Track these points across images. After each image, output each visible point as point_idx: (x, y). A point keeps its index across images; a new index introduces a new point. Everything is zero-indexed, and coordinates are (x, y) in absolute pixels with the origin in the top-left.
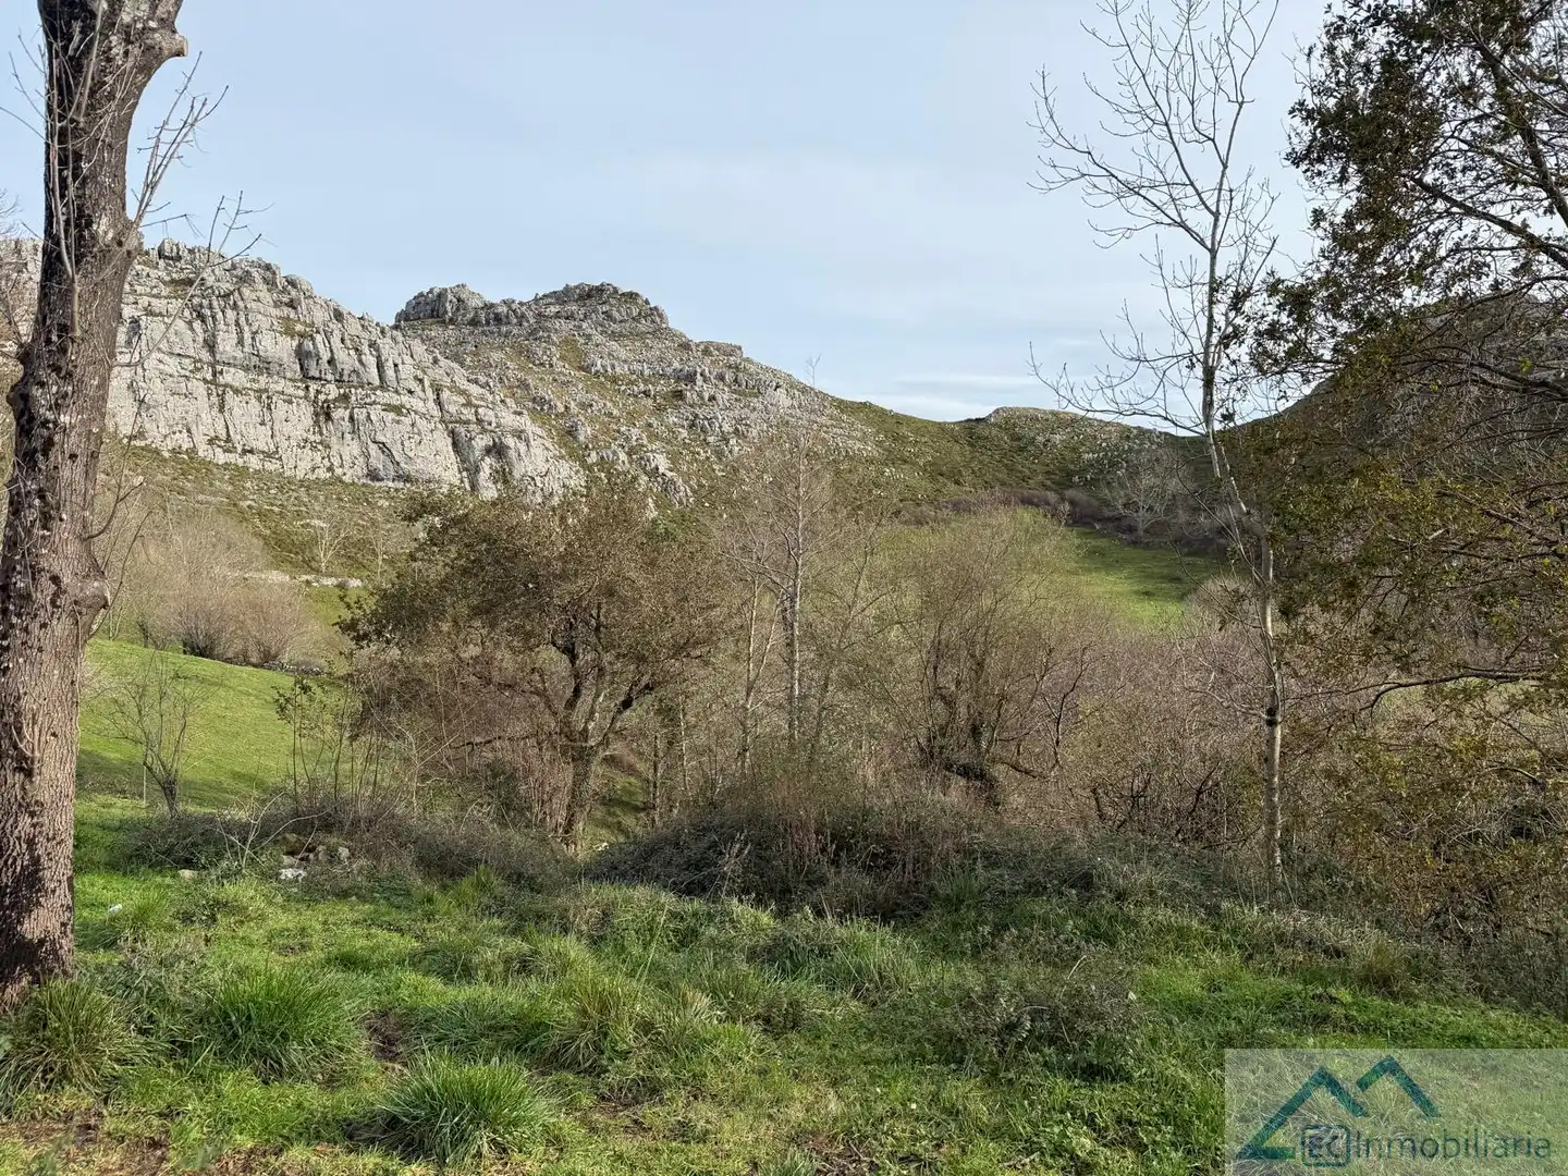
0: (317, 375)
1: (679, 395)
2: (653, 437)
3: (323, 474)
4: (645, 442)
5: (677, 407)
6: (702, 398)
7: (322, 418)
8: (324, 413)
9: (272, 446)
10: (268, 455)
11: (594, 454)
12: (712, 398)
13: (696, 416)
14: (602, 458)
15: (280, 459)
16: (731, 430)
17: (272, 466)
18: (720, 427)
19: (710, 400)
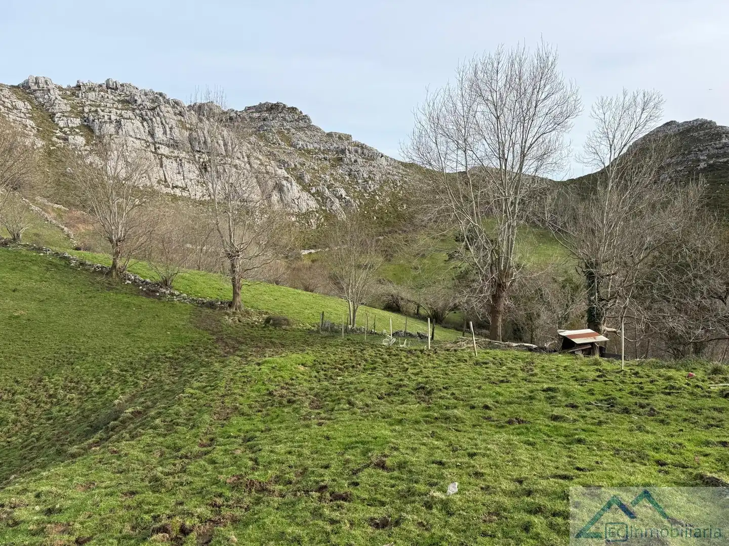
0: (198, 150)
1: (341, 159)
2: (335, 179)
3: (207, 198)
4: (333, 182)
5: (341, 165)
6: (351, 161)
7: (203, 170)
8: (204, 168)
9: (184, 185)
10: (184, 189)
11: (314, 188)
12: (356, 161)
13: (351, 170)
14: (318, 190)
15: (188, 191)
16: (367, 176)
17: (185, 194)
18: (363, 175)
19: (354, 162)
